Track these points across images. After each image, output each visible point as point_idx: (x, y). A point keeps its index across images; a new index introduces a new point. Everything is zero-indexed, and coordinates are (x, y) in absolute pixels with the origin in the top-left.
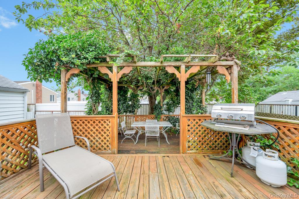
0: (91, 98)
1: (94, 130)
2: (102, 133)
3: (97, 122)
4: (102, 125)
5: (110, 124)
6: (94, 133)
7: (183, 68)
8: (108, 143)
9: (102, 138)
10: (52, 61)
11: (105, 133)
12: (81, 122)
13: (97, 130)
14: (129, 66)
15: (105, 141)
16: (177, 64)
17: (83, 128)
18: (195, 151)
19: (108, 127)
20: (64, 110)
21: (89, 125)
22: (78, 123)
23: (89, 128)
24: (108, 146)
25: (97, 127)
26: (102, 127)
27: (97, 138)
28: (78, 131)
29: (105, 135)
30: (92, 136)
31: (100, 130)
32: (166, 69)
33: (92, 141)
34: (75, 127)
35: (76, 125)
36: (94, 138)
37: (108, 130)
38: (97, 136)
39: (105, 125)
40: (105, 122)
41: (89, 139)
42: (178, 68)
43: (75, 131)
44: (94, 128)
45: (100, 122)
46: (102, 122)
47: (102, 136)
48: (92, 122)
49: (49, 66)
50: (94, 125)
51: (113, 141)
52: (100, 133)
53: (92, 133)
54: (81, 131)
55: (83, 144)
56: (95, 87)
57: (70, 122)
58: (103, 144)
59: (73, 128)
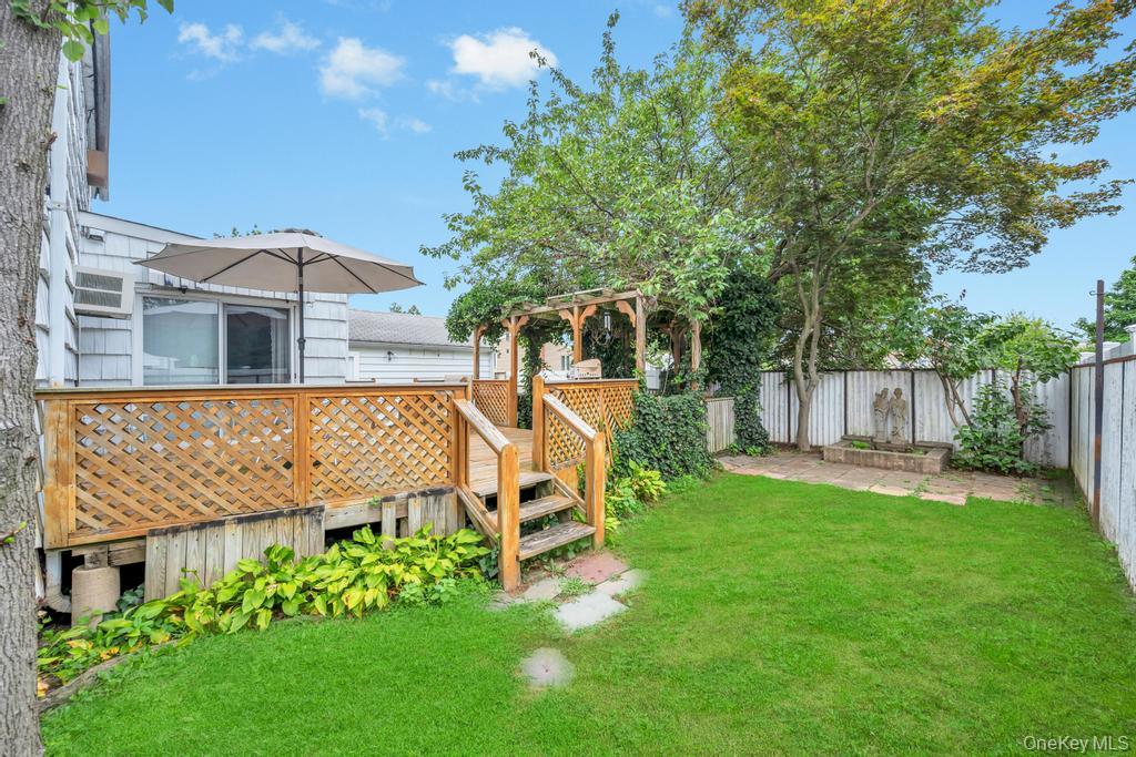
3: (497, 388)
5: (506, 391)
12: (484, 387)
19: (504, 394)
21: (490, 390)
25: (496, 394)
26: (501, 394)
33: (491, 407)
39: (502, 391)
40: (502, 388)
42: (572, 312)
45: (499, 388)
48: (492, 387)
50: (495, 390)
53: (492, 401)
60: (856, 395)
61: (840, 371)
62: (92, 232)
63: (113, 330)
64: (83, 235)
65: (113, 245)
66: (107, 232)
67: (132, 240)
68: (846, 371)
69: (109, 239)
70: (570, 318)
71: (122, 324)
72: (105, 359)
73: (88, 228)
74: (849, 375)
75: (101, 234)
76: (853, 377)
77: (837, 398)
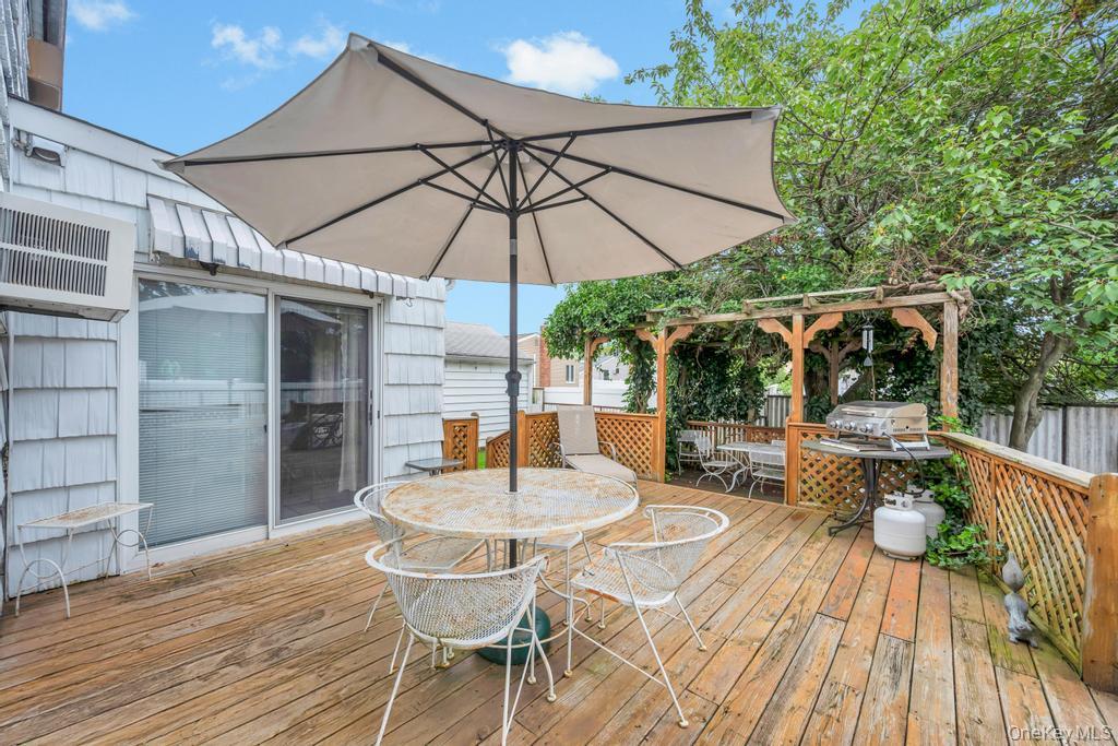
0: (634, 380)
1: (628, 437)
2: (640, 443)
3: (632, 424)
4: (639, 430)
5: (651, 430)
6: (628, 442)
7: (798, 320)
8: (647, 463)
9: (639, 452)
10: (573, 327)
11: (643, 444)
12: (609, 423)
13: (631, 438)
14: (685, 325)
15: (643, 457)
16: (784, 313)
17: (612, 432)
18: (820, 505)
19: (647, 435)
20: (588, 401)
21: (620, 428)
22: (606, 423)
23: (620, 433)
24: (647, 467)
25: (631, 433)
26: (639, 434)
27: (631, 451)
28: (606, 435)
29: (643, 448)
30: (624, 446)
31: (636, 438)
32: (759, 326)
33: (620, 450)
34: (602, 430)
35: (602, 427)
36: (628, 451)
37: (647, 440)
38: (631, 447)
39: (643, 430)
40: (643, 426)
41: (616, 446)
42: (788, 323)
43: (602, 435)
44: (628, 433)
45: (635, 425)
46: (639, 425)
47: (639, 448)
48: (624, 424)
49: (570, 336)
50: (628, 428)
51: (655, 459)
52: (635, 443)
53: (624, 442)
54: (609, 436)
55: (609, 453)
56: (640, 357)
57: (594, 422)
58: (640, 462)
59: (598, 431)
60: (1083, 438)
61: (1060, 405)
62: (38, 143)
63: (82, 339)
64: (17, 148)
65: (80, 174)
66: (68, 147)
67: (116, 167)
68: (1065, 406)
69: (72, 162)
70: (783, 331)
71: (98, 329)
72: (64, 397)
73: (28, 134)
74: (1071, 411)
75: (59, 149)
76: (1077, 414)
77: (1051, 440)
